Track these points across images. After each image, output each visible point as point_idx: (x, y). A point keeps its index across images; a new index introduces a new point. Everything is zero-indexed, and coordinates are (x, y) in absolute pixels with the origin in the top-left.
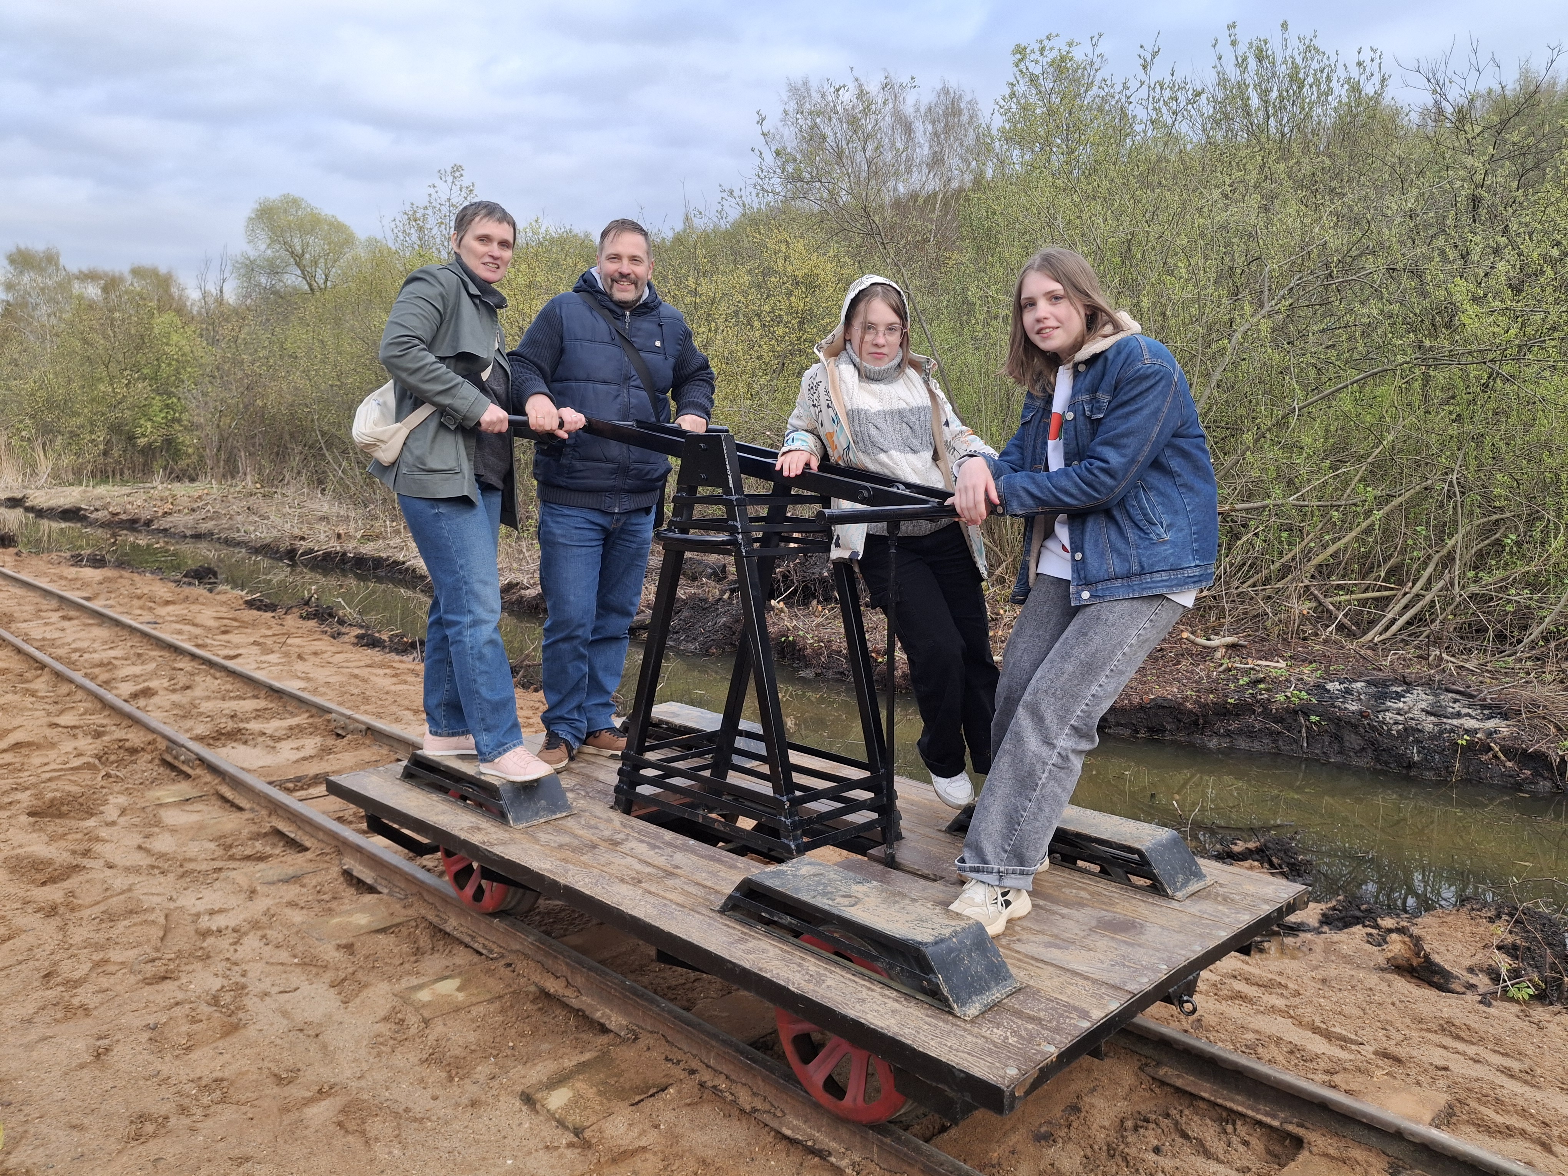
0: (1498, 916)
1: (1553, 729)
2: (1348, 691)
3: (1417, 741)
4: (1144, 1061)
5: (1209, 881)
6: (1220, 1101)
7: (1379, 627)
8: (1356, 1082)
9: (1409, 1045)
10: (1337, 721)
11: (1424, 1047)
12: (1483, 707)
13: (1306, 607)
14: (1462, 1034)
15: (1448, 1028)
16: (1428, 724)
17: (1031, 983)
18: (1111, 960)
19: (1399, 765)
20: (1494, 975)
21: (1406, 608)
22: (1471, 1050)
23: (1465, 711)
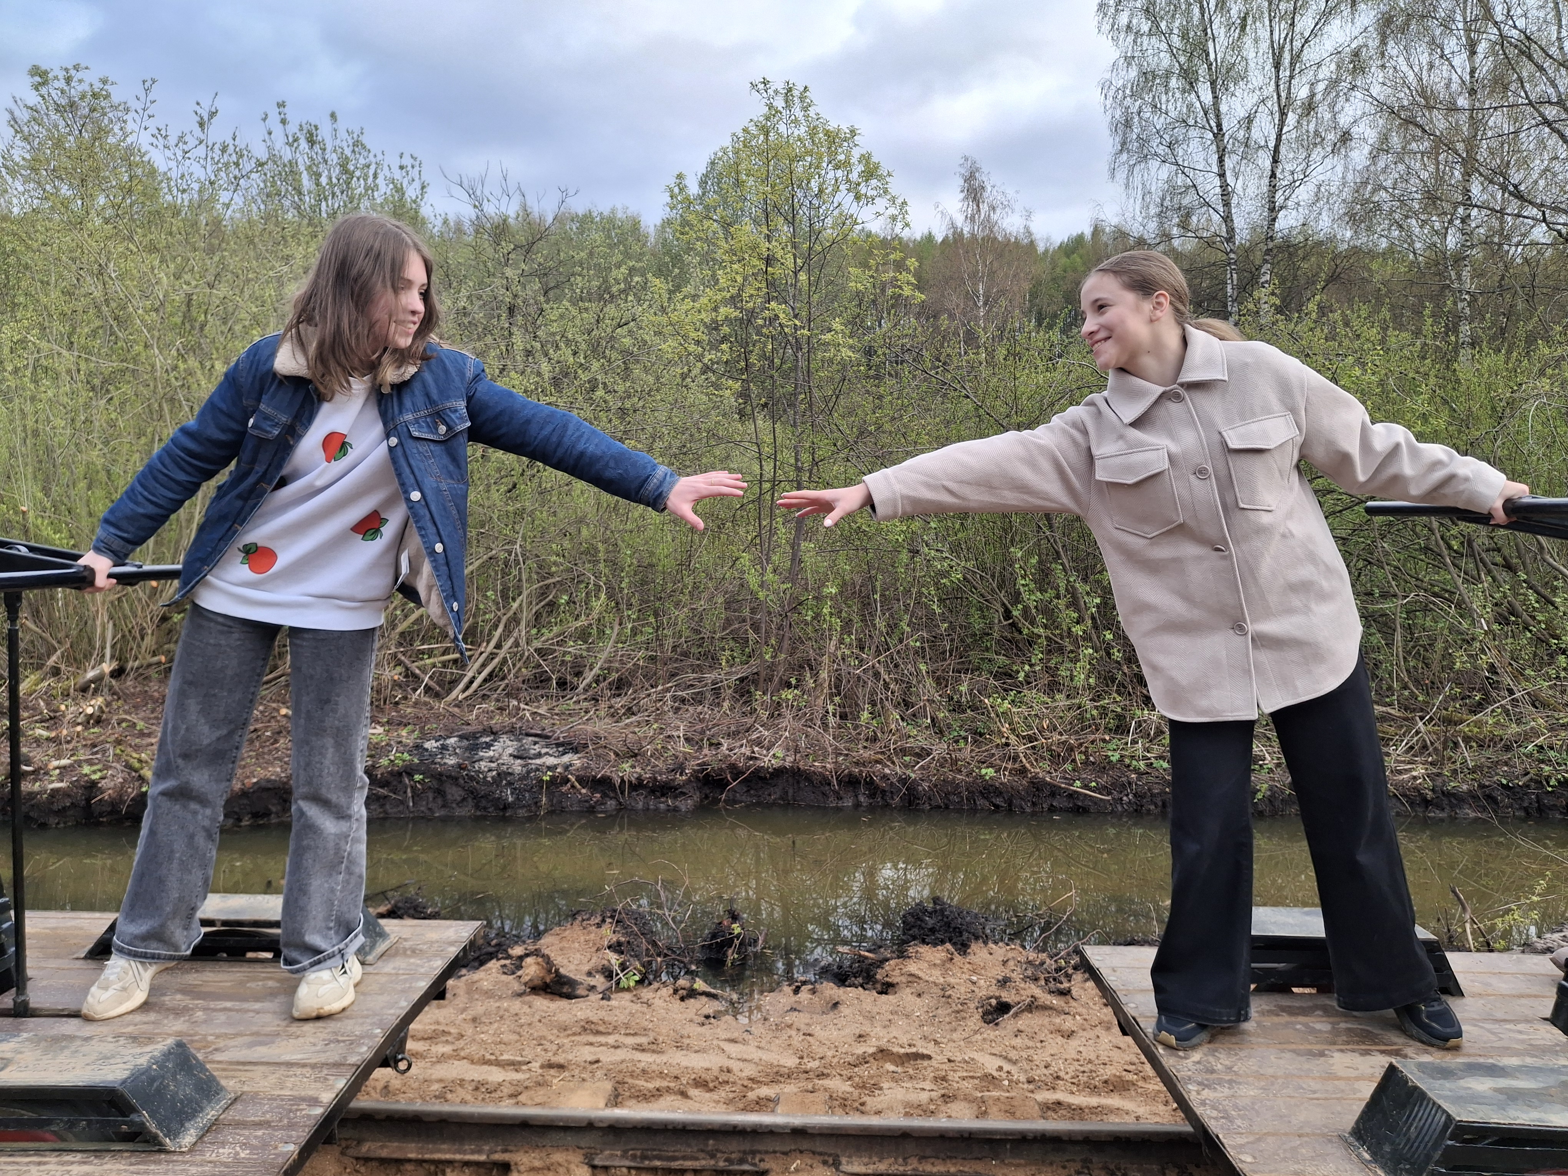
0: (603, 921)
1: (613, 756)
2: (444, 747)
3: (510, 784)
4: (344, 1144)
5: (393, 938)
6: (427, 1156)
7: (461, 686)
8: (540, 1095)
9: (563, 1052)
10: (440, 777)
11: (576, 1049)
12: (558, 745)
13: (394, 674)
14: (601, 1029)
15: (588, 1028)
16: (517, 767)
17: (246, 1088)
18: (324, 1040)
19: (497, 808)
20: (608, 973)
21: (484, 665)
22: (611, 1040)
23: (544, 751)
